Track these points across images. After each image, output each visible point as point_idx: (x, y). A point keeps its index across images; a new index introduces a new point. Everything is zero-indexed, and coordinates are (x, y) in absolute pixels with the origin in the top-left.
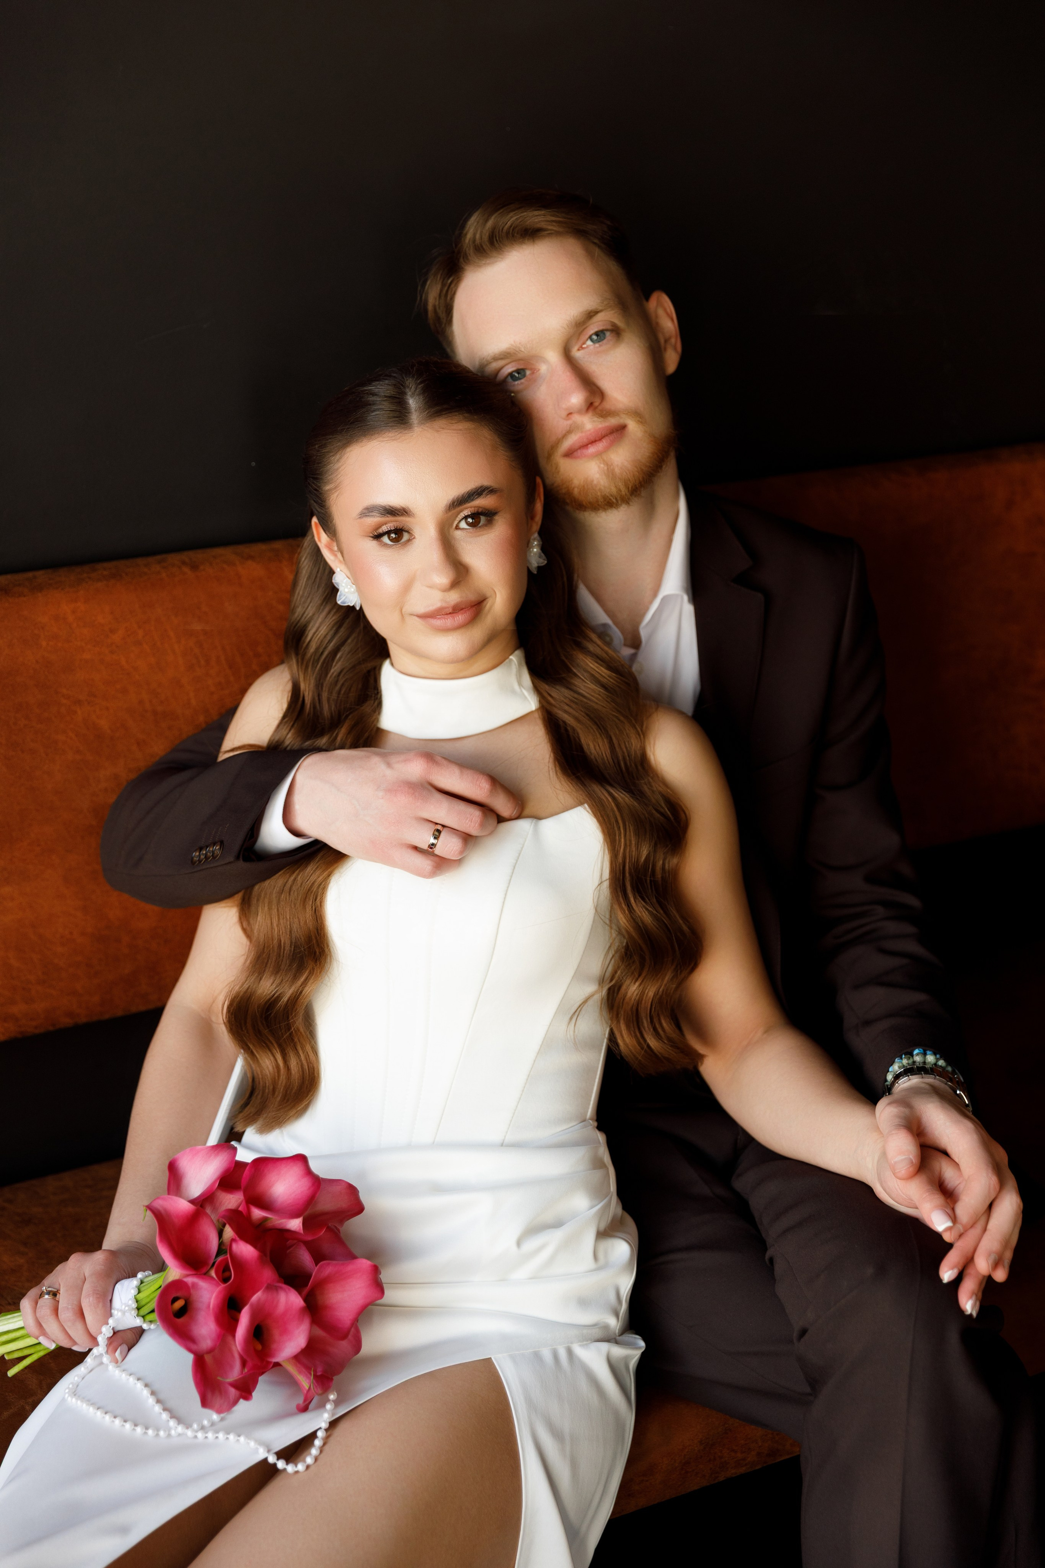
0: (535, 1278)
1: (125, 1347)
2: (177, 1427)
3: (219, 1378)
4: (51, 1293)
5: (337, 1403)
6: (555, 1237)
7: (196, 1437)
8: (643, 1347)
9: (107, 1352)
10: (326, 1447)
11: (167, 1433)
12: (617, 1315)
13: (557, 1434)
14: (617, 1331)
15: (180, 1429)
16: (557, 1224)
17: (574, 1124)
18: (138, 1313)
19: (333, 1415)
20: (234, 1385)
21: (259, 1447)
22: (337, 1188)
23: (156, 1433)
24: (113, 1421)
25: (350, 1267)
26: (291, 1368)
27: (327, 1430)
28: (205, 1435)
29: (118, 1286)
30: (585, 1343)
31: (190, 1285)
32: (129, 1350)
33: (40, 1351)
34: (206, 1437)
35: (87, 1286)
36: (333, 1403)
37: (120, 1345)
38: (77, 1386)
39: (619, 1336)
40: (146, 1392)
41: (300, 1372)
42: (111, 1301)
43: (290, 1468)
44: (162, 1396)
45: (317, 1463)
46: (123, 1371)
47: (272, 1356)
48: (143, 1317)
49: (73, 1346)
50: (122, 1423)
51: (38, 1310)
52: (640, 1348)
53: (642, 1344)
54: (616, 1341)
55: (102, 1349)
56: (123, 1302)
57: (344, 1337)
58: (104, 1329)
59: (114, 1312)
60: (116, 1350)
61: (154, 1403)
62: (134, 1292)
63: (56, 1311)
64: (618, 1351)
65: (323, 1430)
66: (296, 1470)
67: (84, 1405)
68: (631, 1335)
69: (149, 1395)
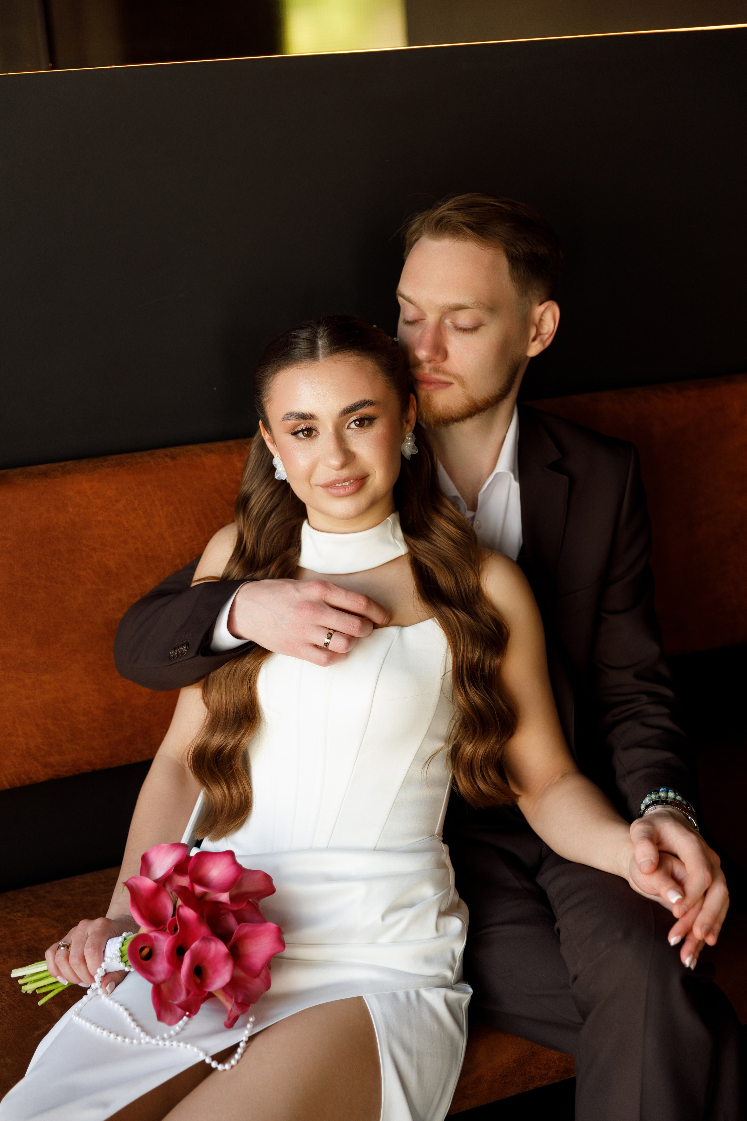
0: (395, 942)
1: (113, 984)
2: (145, 1038)
3: (170, 1001)
4: (66, 946)
5: (255, 1024)
6: (408, 914)
7: (158, 1044)
8: (471, 992)
9: (101, 987)
10: (246, 1054)
11: (139, 1041)
12: (452, 970)
13: (407, 1050)
14: (453, 981)
15: (147, 1039)
16: (411, 905)
17: (426, 837)
18: (122, 960)
19: (251, 1032)
20: (180, 1006)
21: (199, 1052)
22: (258, 876)
23: (131, 1041)
24: (102, 1033)
25: (262, 928)
26: (221, 997)
27: (247, 1042)
28: (164, 1043)
29: (109, 942)
30: (429, 988)
31: (153, 938)
32: (116, 986)
33: (59, 987)
34: (165, 1045)
35: (88, 941)
36: (252, 1024)
37: (110, 982)
38: (81, 1010)
39: (454, 984)
40: (125, 1014)
41: (227, 1001)
42: (104, 951)
43: (220, 1067)
44: (137, 1017)
45: (238, 1065)
46: (112, 999)
47: (207, 987)
48: (125, 962)
49: (79, 983)
50: (108, 1034)
51: (56, 957)
52: (469, 993)
53: (471, 990)
54: (452, 988)
55: (98, 984)
56: (112, 952)
57: (257, 975)
58: (99, 971)
59: (106, 959)
60: (106, 985)
61: (131, 1021)
62: (119, 945)
63: (67, 958)
64: (452, 995)
65: (244, 1042)
66: (224, 1068)
67: (84, 1022)
68: (462, 984)
69: (128, 1016)
